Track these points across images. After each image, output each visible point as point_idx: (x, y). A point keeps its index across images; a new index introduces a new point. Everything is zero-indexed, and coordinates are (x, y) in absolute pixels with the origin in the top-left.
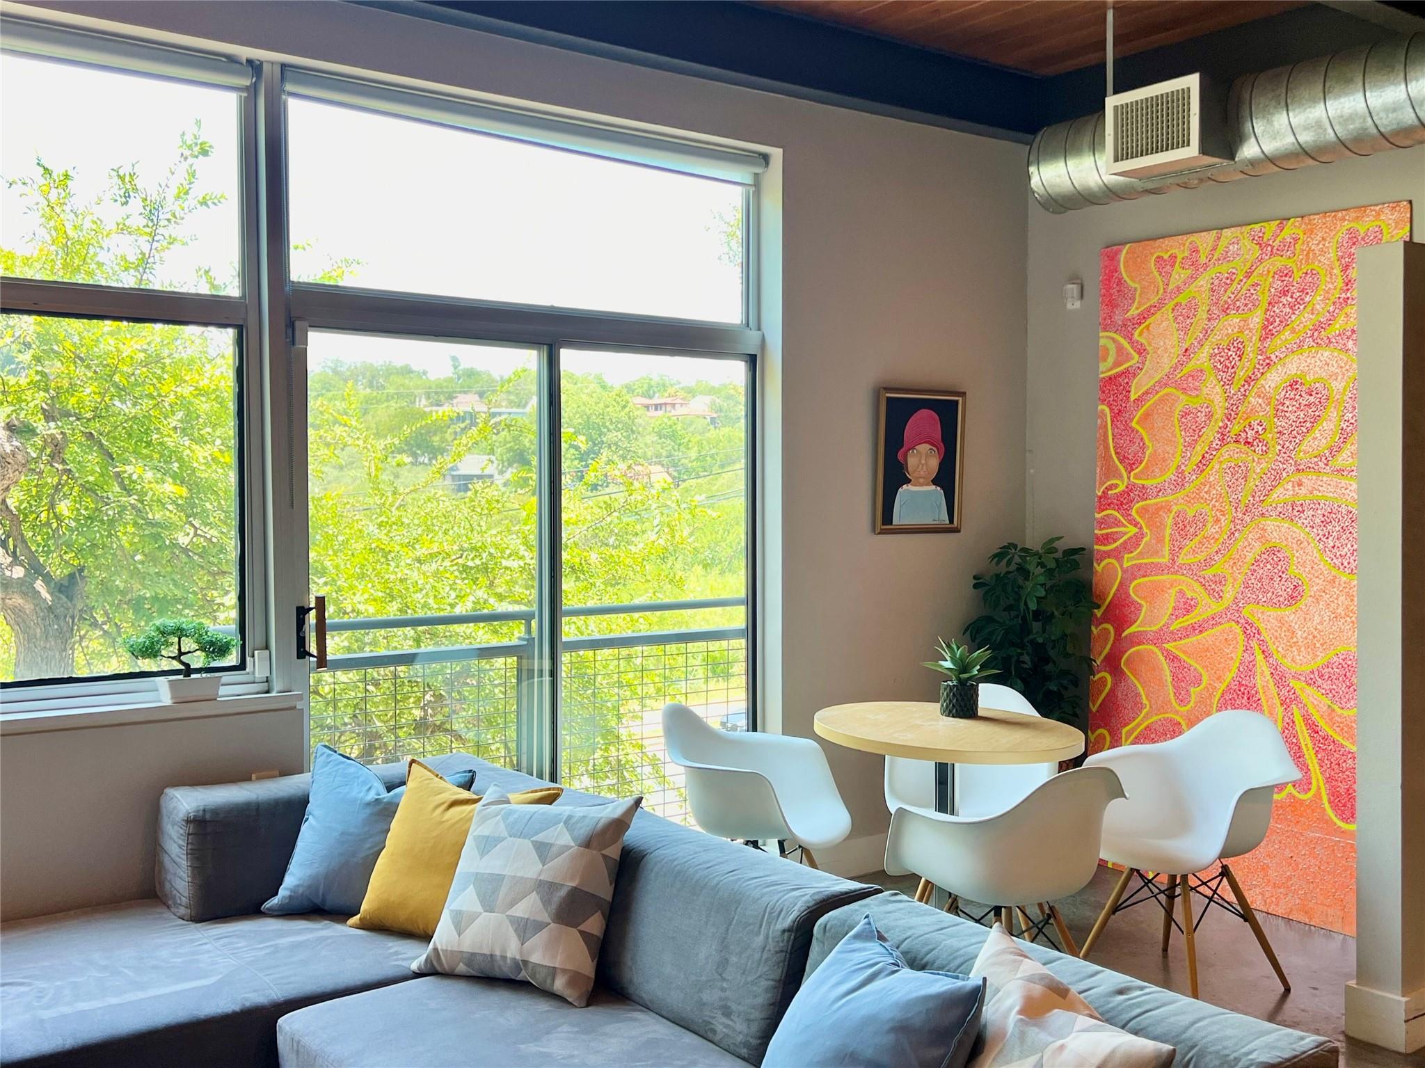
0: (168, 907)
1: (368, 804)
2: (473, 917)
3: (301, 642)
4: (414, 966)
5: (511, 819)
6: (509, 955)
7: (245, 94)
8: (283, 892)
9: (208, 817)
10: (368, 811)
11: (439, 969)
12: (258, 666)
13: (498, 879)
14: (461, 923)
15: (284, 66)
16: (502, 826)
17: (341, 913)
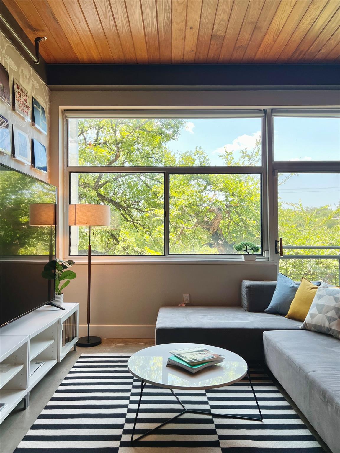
0: (243, 308)
1: (291, 287)
2: (316, 315)
3: (276, 249)
4: (300, 327)
5: (327, 291)
6: (326, 326)
7: (263, 118)
8: (269, 307)
9: (251, 287)
10: (290, 289)
11: (307, 328)
12: (266, 255)
13: (323, 306)
14: (312, 316)
15: (272, 109)
16: (325, 292)
17: (283, 314)
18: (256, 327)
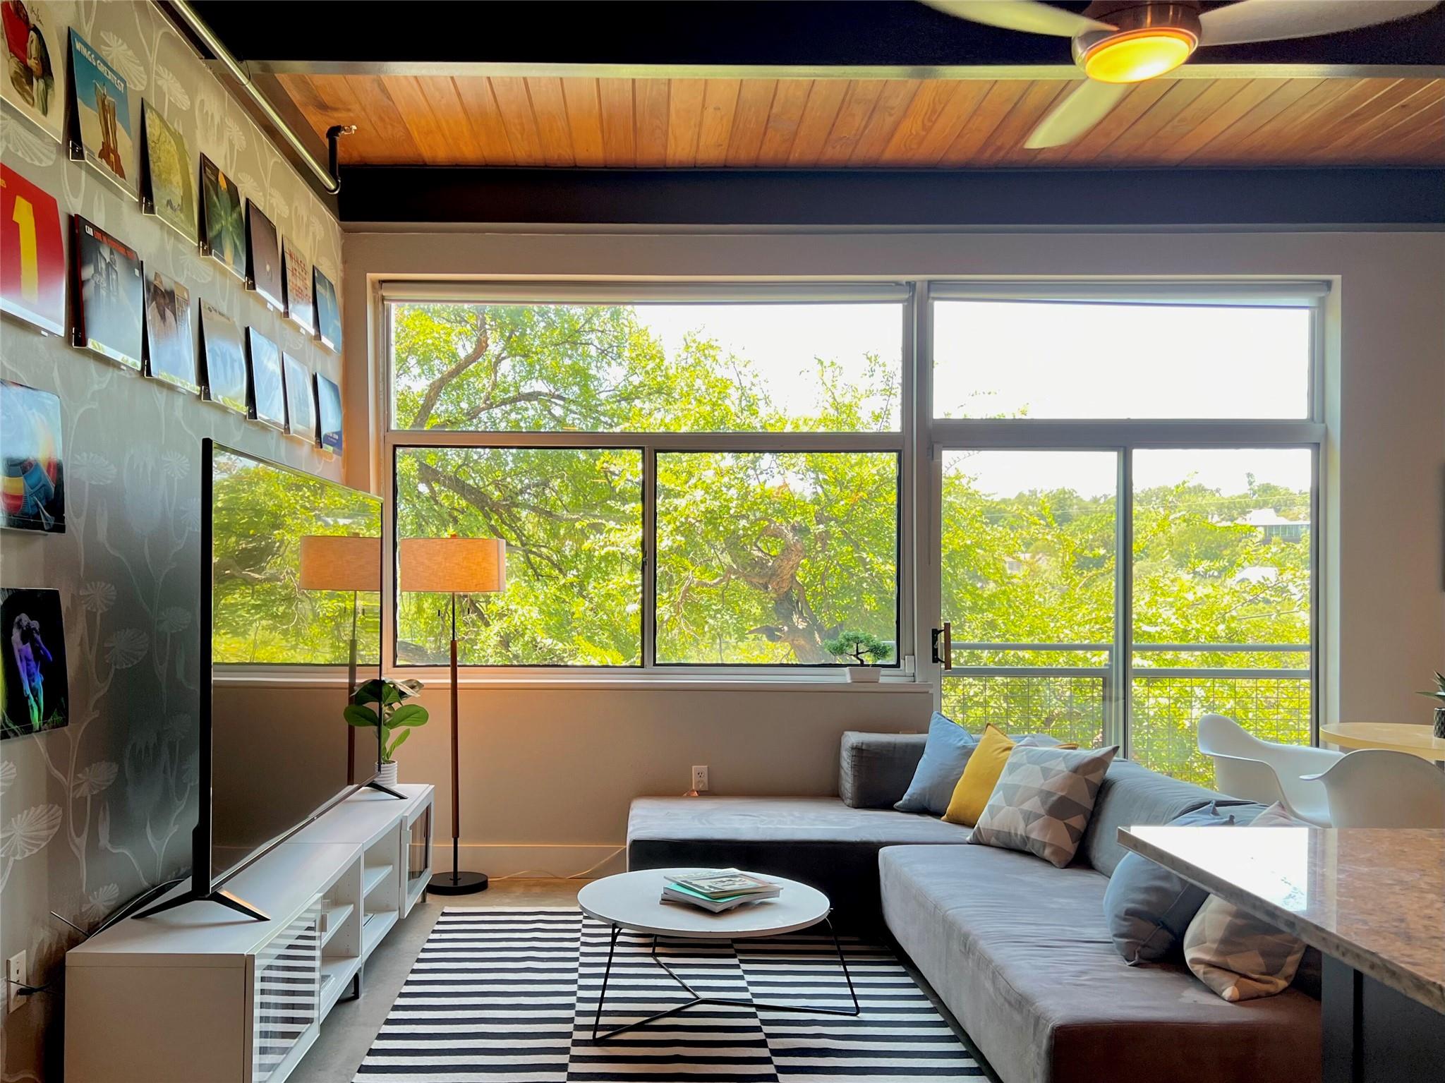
0: (843, 800)
1: (959, 748)
2: (1000, 808)
3: (935, 651)
4: (968, 839)
5: (1031, 754)
6: (1019, 833)
7: (906, 304)
8: (905, 797)
9: (864, 747)
10: (958, 752)
11: (982, 841)
12: (907, 666)
13: (1016, 787)
14: (992, 814)
15: (930, 282)
16: (1025, 757)
17: (937, 814)
18: (864, 839)
